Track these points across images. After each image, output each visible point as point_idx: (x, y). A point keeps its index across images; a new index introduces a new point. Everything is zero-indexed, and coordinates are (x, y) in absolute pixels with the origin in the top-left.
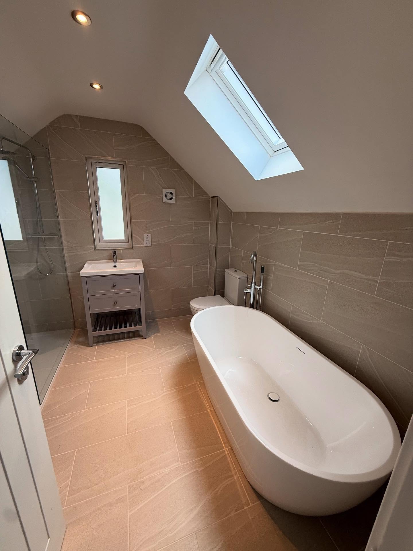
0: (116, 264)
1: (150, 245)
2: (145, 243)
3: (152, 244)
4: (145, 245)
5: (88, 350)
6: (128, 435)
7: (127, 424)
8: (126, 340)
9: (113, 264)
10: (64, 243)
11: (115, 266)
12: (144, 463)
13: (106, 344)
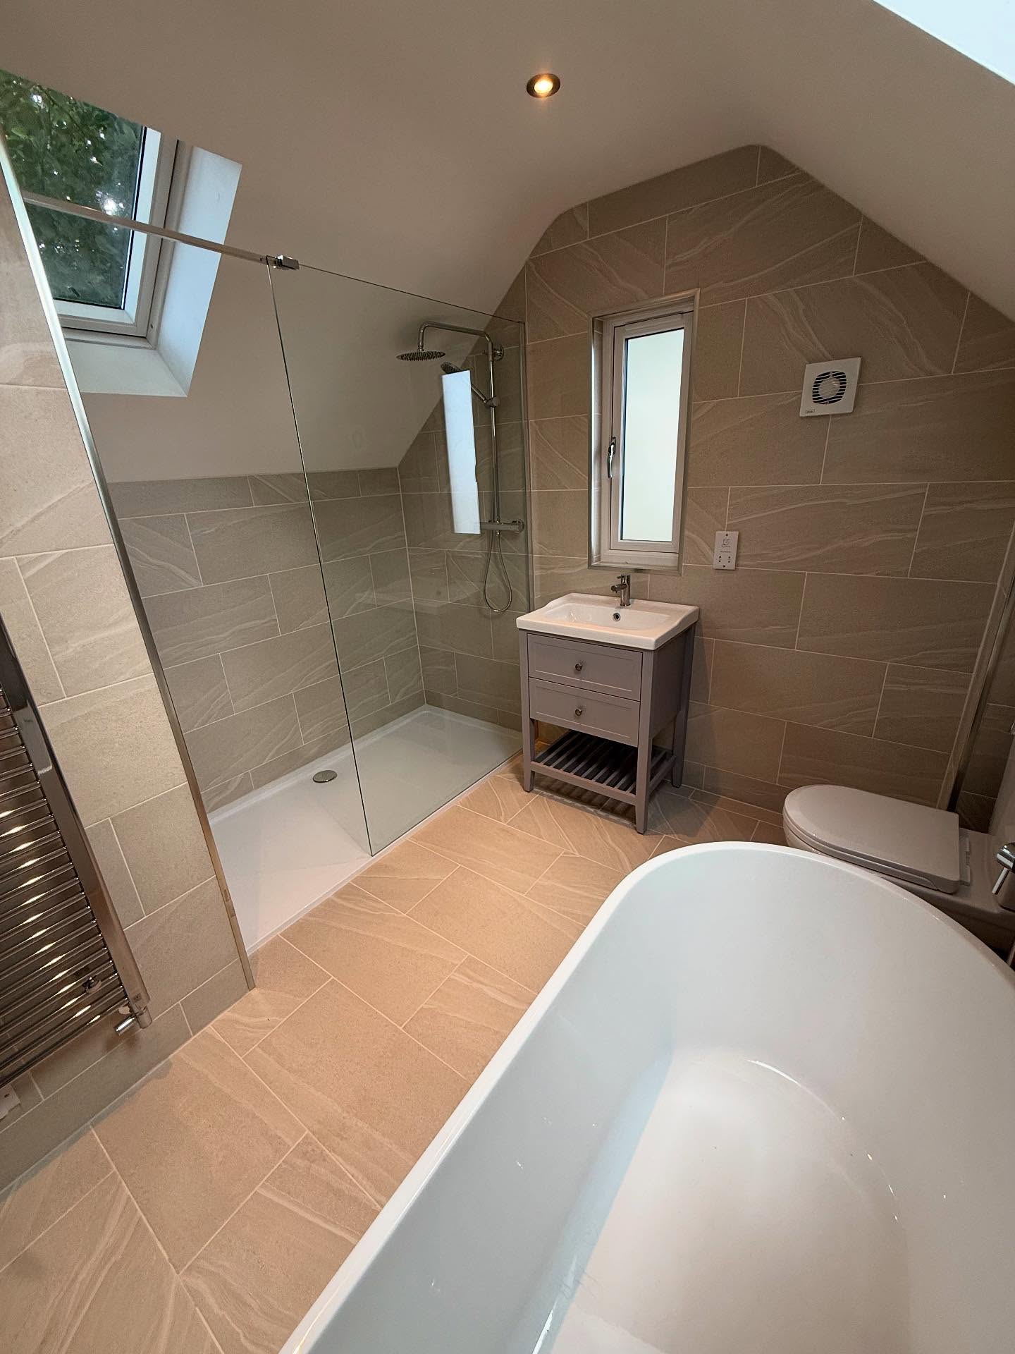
0: (623, 612)
1: (732, 566)
2: (716, 558)
3: (741, 563)
4: (717, 565)
5: (515, 796)
6: (401, 1033)
7: (422, 1008)
8: (600, 812)
9: (614, 611)
10: (536, 546)
11: (617, 616)
12: (360, 1124)
13: (556, 800)
